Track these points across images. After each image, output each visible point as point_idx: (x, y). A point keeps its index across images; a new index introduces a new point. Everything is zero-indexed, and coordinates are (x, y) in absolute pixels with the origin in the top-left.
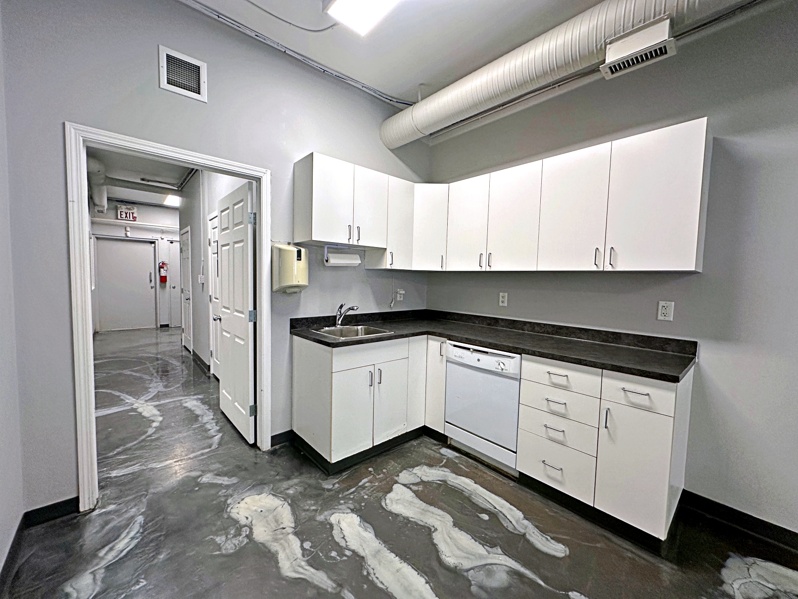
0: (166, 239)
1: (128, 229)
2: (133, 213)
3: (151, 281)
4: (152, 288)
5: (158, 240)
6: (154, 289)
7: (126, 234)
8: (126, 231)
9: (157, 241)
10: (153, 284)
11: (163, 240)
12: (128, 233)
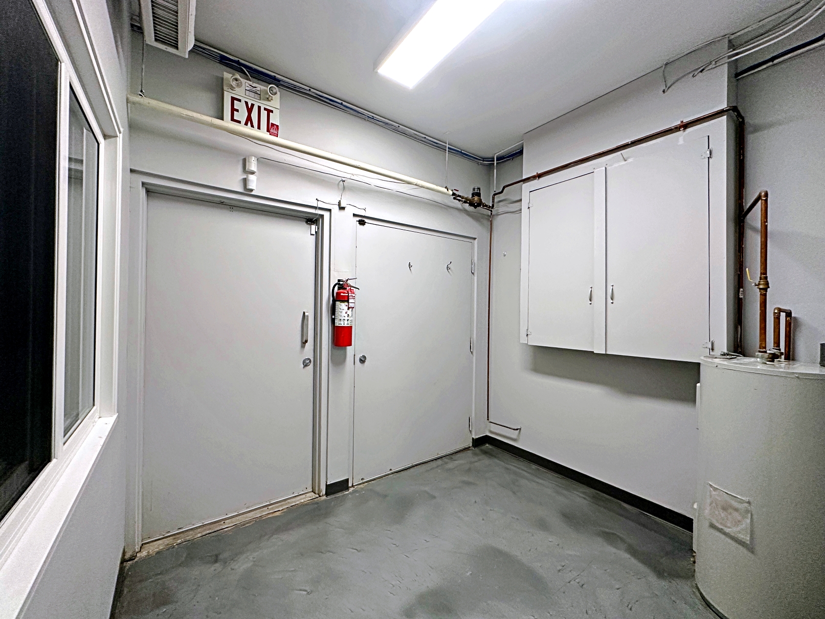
0: (350, 211)
1: (253, 166)
2: (269, 112)
3: (304, 343)
4: (307, 363)
5: (330, 210)
7: (245, 181)
8: (245, 170)
9: (326, 215)
10: (310, 351)
11: (342, 212)
12: (252, 178)
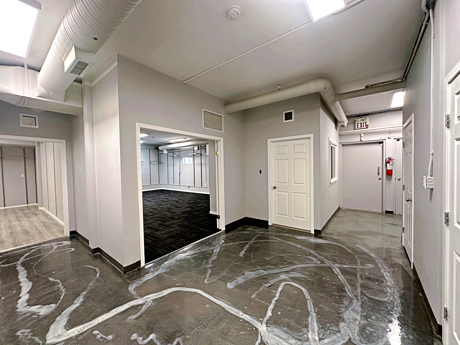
1: (362, 135)
2: (366, 123)
3: (379, 174)
4: (379, 179)
6: (381, 180)
9: (384, 141)
10: (380, 176)
11: (390, 139)
12: (362, 138)
